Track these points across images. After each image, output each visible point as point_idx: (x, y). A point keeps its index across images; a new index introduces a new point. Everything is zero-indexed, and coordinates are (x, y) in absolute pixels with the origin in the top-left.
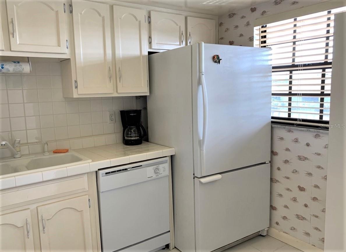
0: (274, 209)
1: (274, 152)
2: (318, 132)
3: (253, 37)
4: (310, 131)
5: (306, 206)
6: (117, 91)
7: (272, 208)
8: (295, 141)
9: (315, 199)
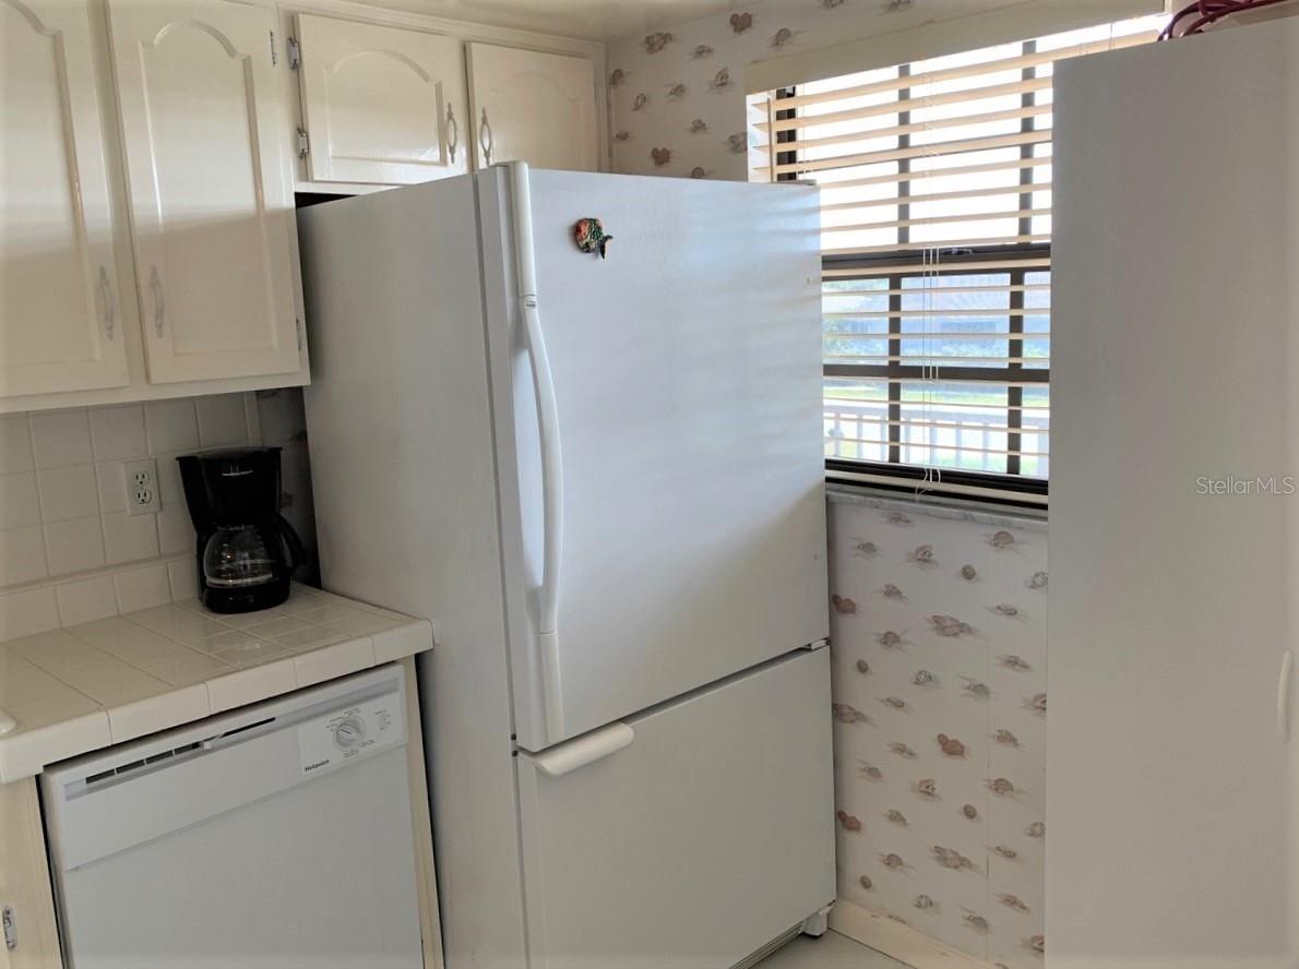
0: (850, 829)
1: (841, 600)
2: (1003, 524)
3: (745, 134)
4: (974, 519)
5: (970, 813)
6: (148, 378)
7: (844, 822)
8: (920, 556)
9: (1001, 786)
